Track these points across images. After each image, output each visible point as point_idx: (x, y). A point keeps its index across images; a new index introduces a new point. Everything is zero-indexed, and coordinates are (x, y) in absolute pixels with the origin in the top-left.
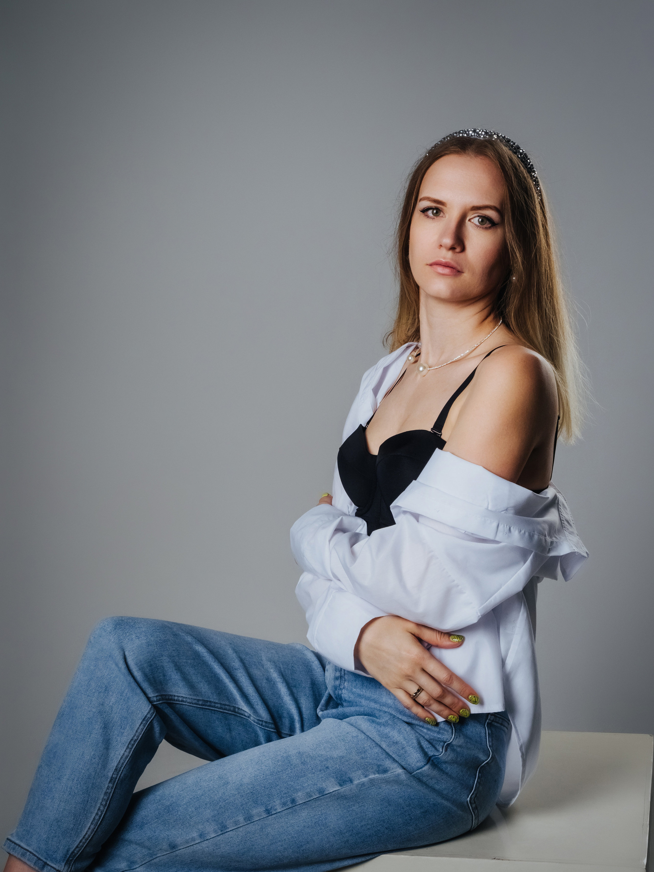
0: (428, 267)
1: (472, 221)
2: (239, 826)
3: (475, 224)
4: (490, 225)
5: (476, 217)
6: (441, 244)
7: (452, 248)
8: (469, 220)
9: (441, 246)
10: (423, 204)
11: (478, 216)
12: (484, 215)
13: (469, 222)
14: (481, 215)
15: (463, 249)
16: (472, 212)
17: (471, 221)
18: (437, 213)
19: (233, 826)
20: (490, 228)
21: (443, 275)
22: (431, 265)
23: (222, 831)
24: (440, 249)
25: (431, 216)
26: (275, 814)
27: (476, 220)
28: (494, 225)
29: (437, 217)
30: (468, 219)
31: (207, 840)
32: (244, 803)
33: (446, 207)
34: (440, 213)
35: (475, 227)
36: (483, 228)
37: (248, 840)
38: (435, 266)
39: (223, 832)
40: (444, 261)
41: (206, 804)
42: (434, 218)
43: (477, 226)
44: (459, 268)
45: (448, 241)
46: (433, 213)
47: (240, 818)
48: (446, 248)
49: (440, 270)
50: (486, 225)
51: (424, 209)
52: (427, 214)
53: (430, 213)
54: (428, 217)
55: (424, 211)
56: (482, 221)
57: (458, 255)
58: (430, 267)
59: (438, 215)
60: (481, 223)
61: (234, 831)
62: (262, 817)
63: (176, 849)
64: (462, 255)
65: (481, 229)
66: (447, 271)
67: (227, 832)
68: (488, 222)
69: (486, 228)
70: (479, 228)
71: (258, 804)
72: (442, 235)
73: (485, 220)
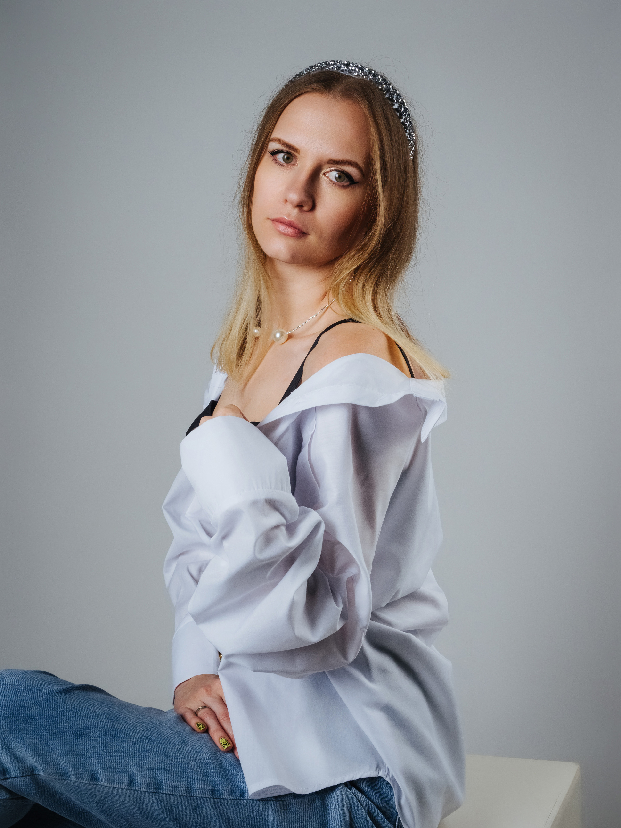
0: (269, 223)
1: (328, 175)
2: (176, 794)
3: (331, 180)
4: (347, 184)
5: (333, 171)
6: (286, 199)
7: (300, 206)
8: (324, 174)
9: (286, 201)
10: (273, 146)
11: (336, 170)
12: (343, 171)
13: (324, 176)
14: (339, 169)
15: (313, 208)
16: (329, 165)
17: (325, 176)
18: (288, 158)
19: (171, 791)
20: (347, 186)
21: (285, 235)
22: (273, 220)
23: (155, 789)
24: (285, 203)
25: (281, 162)
26: (219, 798)
27: (333, 175)
28: (353, 184)
29: (287, 164)
30: (323, 172)
31: (135, 790)
32: (195, 771)
33: (299, 154)
34: (293, 160)
35: (331, 184)
36: (339, 186)
37: (176, 811)
38: (277, 223)
39: (156, 791)
40: (288, 219)
41: (157, 751)
42: (283, 165)
43: (333, 183)
44: (304, 230)
45: (295, 197)
46: (283, 157)
47: (182, 785)
48: (291, 203)
49: (282, 228)
50: (344, 182)
51: (273, 151)
52: (277, 158)
53: (280, 157)
54: (276, 161)
55: (274, 153)
56: (340, 177)
57: (305, 214)
58: (271, 222)
59: (289, 161)
60: (338, 180)
61: (168, 795)
62: (205, 796)
63: (96, 783)
64: (309, 215)
65: (337, 187)
66: (289, 230)
67: (160, 793)
68: (346, 179)
69: (344, 187)
70: (334, 185)
71: (207, 779)
72: (290, 188)
73: (343, 176)
